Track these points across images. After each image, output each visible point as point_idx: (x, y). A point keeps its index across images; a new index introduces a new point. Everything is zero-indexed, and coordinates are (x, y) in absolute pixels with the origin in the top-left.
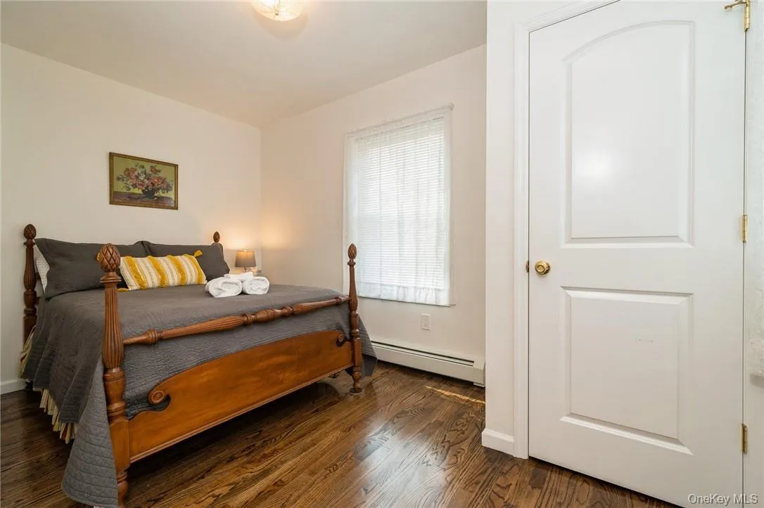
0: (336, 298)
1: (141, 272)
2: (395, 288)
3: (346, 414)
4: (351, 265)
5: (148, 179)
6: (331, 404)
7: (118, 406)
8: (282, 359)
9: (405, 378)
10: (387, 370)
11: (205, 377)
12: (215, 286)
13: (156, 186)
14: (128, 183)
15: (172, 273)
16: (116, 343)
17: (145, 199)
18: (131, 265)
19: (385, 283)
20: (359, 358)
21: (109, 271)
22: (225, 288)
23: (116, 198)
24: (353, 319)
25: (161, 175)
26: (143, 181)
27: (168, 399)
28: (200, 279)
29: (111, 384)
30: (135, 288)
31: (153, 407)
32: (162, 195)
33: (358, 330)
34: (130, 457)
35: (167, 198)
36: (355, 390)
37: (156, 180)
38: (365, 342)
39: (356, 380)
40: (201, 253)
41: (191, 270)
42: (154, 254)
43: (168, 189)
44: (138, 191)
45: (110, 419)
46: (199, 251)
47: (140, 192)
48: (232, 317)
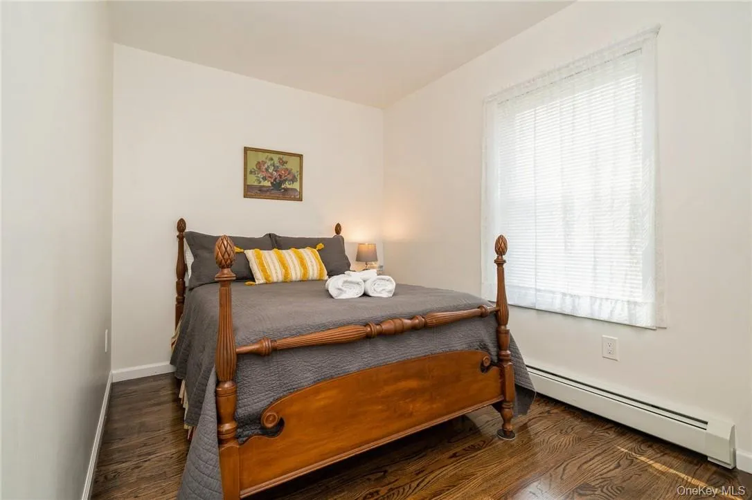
0: (478, 308)
1: (267, 265)
2: (559, 296)
3: (497, 470)
4: (500, 264)
5: (276, 171)
6: (474, 448)
7: (230, 428)
8: (412, 384)
9: (579, 425)
10: (547, 408)
11: (322, 400)
12: (334, 284)
13: (283, 178)
14: (259, 175)
15: (295, 267)
16: (229, 351)
17: (273, 192)
18: (259, 257)
19: (543, 288)
20: (511, 391)
21: (223, 267)
22: (344, 287)
23: (250, 191)
24: (503, 336)
25: (288, 166)
26: (272, 174)
27: (281, 423)
28: (321, 274)
29: (222, 399)
30: (262, 282)
31: (265, 432)
32: (289, 186)
33: (509, 352)
34: (241, 490)
35: (292, 189)
36: (505, 433)
37: (283, 172)
38: (520, 368)
39: (506, 420)
40: (323, 246)
41: (312, 263)
42: (280, 248)
43: (293, 180)
44: (267, 184)
45: (221, 442)
46: (321, 244)
47: (269, 184)
48: (352, 327)
